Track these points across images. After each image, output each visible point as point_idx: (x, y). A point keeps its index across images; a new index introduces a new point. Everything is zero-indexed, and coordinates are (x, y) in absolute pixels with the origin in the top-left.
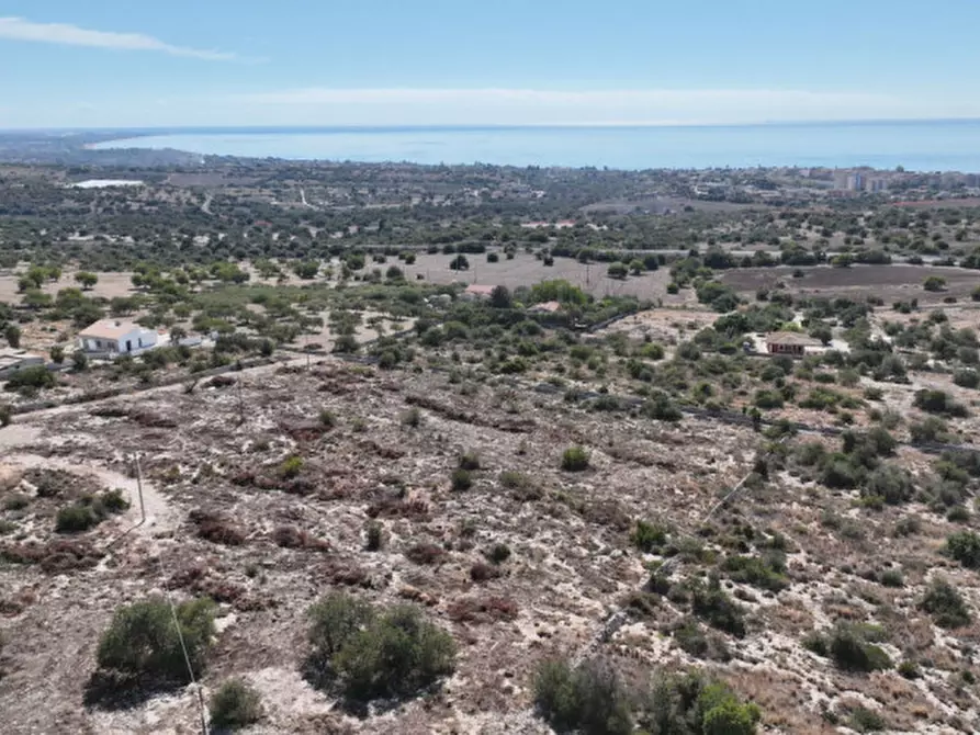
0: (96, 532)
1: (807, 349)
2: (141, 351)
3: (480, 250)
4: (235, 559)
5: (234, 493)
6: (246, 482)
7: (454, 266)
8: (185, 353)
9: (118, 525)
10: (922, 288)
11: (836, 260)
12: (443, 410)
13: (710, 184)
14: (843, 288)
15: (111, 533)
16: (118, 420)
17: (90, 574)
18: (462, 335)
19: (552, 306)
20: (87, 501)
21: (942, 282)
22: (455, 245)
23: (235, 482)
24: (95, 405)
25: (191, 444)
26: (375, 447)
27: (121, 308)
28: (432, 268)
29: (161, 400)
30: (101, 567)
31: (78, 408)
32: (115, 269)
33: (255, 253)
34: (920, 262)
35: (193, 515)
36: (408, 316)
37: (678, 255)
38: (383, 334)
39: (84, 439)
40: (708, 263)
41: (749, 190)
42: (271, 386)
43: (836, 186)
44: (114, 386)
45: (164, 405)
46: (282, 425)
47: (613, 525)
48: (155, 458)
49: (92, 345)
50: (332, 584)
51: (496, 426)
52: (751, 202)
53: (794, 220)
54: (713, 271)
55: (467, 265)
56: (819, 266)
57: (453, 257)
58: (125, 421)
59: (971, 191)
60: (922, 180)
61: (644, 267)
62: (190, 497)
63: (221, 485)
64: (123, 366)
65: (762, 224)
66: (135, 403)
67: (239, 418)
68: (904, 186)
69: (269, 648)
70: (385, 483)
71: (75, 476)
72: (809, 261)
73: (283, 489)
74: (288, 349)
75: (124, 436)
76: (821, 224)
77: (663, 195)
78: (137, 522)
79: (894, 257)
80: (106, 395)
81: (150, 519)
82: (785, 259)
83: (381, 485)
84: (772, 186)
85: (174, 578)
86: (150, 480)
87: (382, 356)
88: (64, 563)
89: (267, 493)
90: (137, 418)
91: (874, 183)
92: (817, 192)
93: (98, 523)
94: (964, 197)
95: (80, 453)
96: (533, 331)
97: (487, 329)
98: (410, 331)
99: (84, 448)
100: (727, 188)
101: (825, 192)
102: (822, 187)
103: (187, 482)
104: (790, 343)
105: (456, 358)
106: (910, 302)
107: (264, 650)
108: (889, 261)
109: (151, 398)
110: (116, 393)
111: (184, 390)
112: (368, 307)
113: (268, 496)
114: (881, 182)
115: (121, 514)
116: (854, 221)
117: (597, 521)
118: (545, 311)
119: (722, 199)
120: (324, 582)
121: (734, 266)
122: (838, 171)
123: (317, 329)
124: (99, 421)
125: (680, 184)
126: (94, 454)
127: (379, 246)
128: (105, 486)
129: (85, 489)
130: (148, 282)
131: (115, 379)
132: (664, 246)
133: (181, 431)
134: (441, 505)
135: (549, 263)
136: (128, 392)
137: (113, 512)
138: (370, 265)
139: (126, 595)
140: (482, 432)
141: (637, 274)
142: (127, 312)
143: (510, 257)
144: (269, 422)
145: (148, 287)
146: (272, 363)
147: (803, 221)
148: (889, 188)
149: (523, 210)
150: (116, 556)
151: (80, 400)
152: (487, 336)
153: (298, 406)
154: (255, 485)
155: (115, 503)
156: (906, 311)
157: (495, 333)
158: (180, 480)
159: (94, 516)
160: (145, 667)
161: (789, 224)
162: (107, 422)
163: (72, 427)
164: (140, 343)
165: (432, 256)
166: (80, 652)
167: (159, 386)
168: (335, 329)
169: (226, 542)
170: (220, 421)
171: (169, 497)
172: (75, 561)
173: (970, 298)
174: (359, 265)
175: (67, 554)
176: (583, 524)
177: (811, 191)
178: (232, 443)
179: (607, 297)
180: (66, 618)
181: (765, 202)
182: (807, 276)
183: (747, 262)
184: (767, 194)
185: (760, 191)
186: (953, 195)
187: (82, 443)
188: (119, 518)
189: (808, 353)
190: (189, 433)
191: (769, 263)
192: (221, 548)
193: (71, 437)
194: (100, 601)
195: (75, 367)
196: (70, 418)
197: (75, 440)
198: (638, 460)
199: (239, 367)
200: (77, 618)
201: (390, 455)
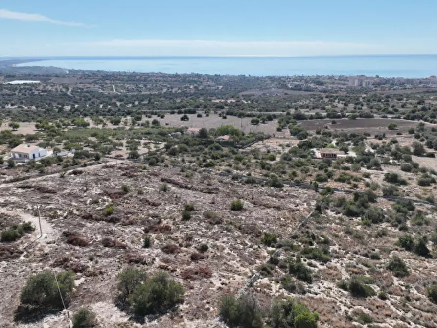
0: (19, 241)
1: (338, 155)
2: (40, 159)
3: (193, 112)
4: (84, 253)
5: (83, 223)
6: (89, 218)
7: (182, 119)
8: (60, 159)
9: (30, 238)
10: (387, 128)
11: (350, 116)
12: (178, 184)
13: (295, 83)
14: (353, 129)
15: (26, 242)
16: (29, 190)
17: (17, 261)
18: (186, 150)
19: (226, 137)
20: (15, 227)
21: (395, 126)
22: (183, 110)
23: (84, 218)
24: (18, 183)
25: (63, 201)
26: (147, 201)
27: (30, 139)
28: (172, 120)
29: (49, 181)
30: (22, 258)
31: (10, 185)
32: (27, 121)
33: (92, 114)
34: (386, 117)
35: (64, 233)
36: (162, 142)
37: (281, 114)
38: (151, 150)
39: (14, 199)
40: (294, 118)
41: (312, 85)
42: (100, 174)
43: (350, 84)
44: (27, 175)
45: (50, 183)
46: (105, 192)
47: (254, 235)
48: (47, 207)
49: (17, 156)
50: (128, 263)
51: (201, 191)
52: (314, 91)
53: (332, 99)
54: (297, 121)
55: (188, 119)
56: (343, 119)
57: (182, 115)
58: (32, 191)
59: (408, 86)
60: (387, 81)
61: (267, 120)
62: (63, 225)
63: (77, 219)
64: (31, 165)
65: (319, 101)
66: (37, 182)
67: (85, 189)
68: (379, 84)
69: (100, 293)
70: (152, 217)
71: (9, 216)
72: (339, 117)
73: (105, 220)
74: (107, 157)
75: (32, 197)
76: (343, 100)
77: (274, 88)
78: (38, 237)
79: (375, 115)
80: (24, 179)
81: (44, 235)
82: (328, 116)
83: (150, 218)
84: (322, 84)
85: (56, 262)
86: (44, 218)
87: (150, 160)
88: (5, 256)
89: (98, 223)
90: (38, 189)
91: (366, 82)
92: (342, 86)
93: (20, 237)
94: (405, 89)
95: (12, 205)
96: (218, 148)
97: (197, 148)
98: (163, 149)
99: (13, 203)
100: (303, 85)
101: (345, 86)
102: (344, 85)
103: (61, 218)
104: (331, 153)
105: (183, 161)
106: (382, 135)
107: (97, 294)
108: (373, 117)
109: (44, 180)
110: (28, 178)
111: (60, 176)
112: (144, 138)
113: (99, 224)
114: (369, 82)
115: (31, 233)
116: (358, 99)
117: (247, 233)
118: (223, 139)
119: (301, 89)
120: (124, 263)
121: (306, 119)
122: (351, 77)
123: (121, 148)
124: (20, 191)
125: (282, 83)
126: (19, 206)
127: (149, 111)
128: (23, 221)
129: (14, 222)
130: (43, 127)
131: (28, 171)
132: (275, 110)
133: (58, 195)
134: (177, 227)
135: (224, 118)
136: (33, 178)
137: (27, 232)
138: (145, 119)
139: (33, 270)
140: (195, 194)
141: (264, 123)
142: (33, 141)
143: (207, 115)
144: (99, 190)
145: (43, 129)
146: (100, 163)
147: (336, 99)
148: (373, 84)
149: (213, 94)
150: (29, 252)
151: (12, 181)
152: (197, 151)
153: (112, 183)
154: (93, 219)
155: (28, 228)
156: (380, 139)
157: (201, 149)
158: (58, 217)
159: (19, 234)
160: (43, 303)
161: (329, 101)
162: (24, 191)
163: (7, 194)
164: (39, 154)
165: (173, 115)
166: (12, 297)
167: (48, 174)
168: (129, 148)
169: (80, 245)
170: (76, 190)
171: (53, 225)
172: (10, 255)
173: (408, 133)
174: (139, 119)
175: (6, 252)
176: (240, 234)
177: (339, 86)
178: (82, 200)
179: (251, 133)
180: (6, 281)
181: (319, 91)
182: (338, 123)
183: (312, 117)
184: (320, 87)
185: (317, 86)
186: (400, 88)
187: (12, 201)
188: (30, 235)
189: (338, 157)
190: (62, 196)
191: (321, 118)
192: (77, 248)
193: (7, 198)
194: (21, 273)
195: (9, 166)
196: (7, 189)
197: (9, 200)
198: (264, 205)
199: (85, 166)
200: (11, 281)
201: (154, 205)
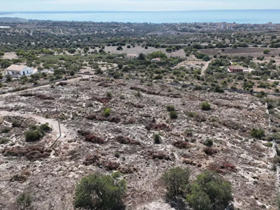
0: (43, 141)
1: (244, 70)
2: (30, 75)
3: (124, 45)
4: (106, 150)
5: (90, 123)
6: (93, 118)
7: (118, 49)
8: (44, 75)
9: (51, 137)
10: (262, 53)
11: (233, 46)
12: (145, 91)
13: (183, 27)
14: (239, 54)
15: (49, 141)
16: (31, 97)
17: (49, 160)
18: (134, 68)
19: (158, 59)
20: (34, 128)
21: (269, 51)
22: (115, 43)
23: (88, 118)
24: (20, 92)
25: (63, 105)
26: (133, 104)
27: (16, 62)
28: (111, 50)
29: (45, 89)
30: (52, 156)
31: (14, 94)
32: (8, 51)
33: (52, 47)
34: (257, 46)
35: (79, 132)
36: (113, 63)
37: (184, 45)
38: (108, 68)
39: (22, 104)
40: (194, 48)
41: (194, 28)
42: (80, 85)
43: (218, 27)
44: (23, 86)
45: (46, 92)
46: (94, 97)
47: (240, 130)
48: (52, 110)
49: (11, 73)
50: (152, 159)
51: (168, 96)
52: (195, 32)
53: (212, 36)
54: (197, 50)
55: (122, 49)
56: (227, 48)
57: (117, 47)
58: (34, 98)
59: (256, 28)
60: (242, 26)
61: (176, 49)
62: (74, 125)
63: (83, 120)
64: (24, 80)
65: (203, 37)
66: (35, 91)
67: (76, 95)
68: (237, 27)
69: (146, 191)
70: (145, 117)
71: (25, 118)
72: (225, 47)
73: (108, 120)
74: (78, 73)
75: (36, 103)
76: (220, 37)
77: (169, 30)
78: (58, 136)
79: (249, 45)
80: (23, 89)
81: (63, 135)
82: (217, 46)
83: (144, 118)
84: (200, 28)
85: (87, 160)
86: (55, 119)
87: (114, 75)
88: (36, 155)
89: (103, 122)
90: (39, 96)
91: (229, 26)
92: (213, 29)
93: (42, 137)
94: (255, 30)
95: (23, 110)
96: (156, 67)
97: (141, 66)
98: (116, 67)
99: (23, 108)
100: (187, 28)
101: (215, 29)
102: (214, 28)
103: (70, 119)
104: (239, 69)
105: (137, 75)
106: (262, 57)
107: (145, 193)
108: (248, 46)
109: (39, 90)
110: (27, 88)
111: (50, 87)
112: (98, 61)
113: (103, 123)
114: (231, 26)
115: (50, 133)
116: (230, 36)
117: (233, 128)
118: (157, 61)
119: (187, 31)
120: (149, 158)
121: (202, 48)
122: (218, 23)
123: (85, 67)
124: (24, 98)
125: (174, 27)
126: (29, 110)
127: (92, 44)
128: (38, 122)
129: (31, 123)
130: (22, 54)
131: (23, 84)
132: (178, 43)
133: (57, 101)
134: (172, 125)
135: (146, 48)
136: (30, 88)
137: (47, 132)
138: (91, 50)
139: (70, 169)
140: (165, 98)
141: (174, 51)
142: (18, 63)
143: (134, 47)
144: (87, 97)
145: (22, 56)
146: (76, 78)
147: (215, 36)
148: (233, 28)
149: (130, 35)
150: (56, 151)
151: (14, 91)
152: (142, 68)
153: (94, 91)
154: (97, 119)
155: (46, 129)
156: (261, 60)
157: (145, 68)
158: (67, 119)
159: (41, 134)
160: (96, 205)
161: (211, 37)
162: (28, 98)
163: (14, 100)
164: (28, 72)
165: (109, 47)
166: (62, 199)
167: (41, 86)
168: (93, 67)
169: (98, 143)
170: (69, 96)
171: (66, 125)
172: (41, 154)
173: (279, 56)
174: (88, 49)
175: (36, 151)
176: (229, 130)
177: (212, 29)
178: (78, 104)
179: (171, 57)
180: (48, 182)
181: (199, 32)
182: (226, 51)
183: (206, 47)
184: (200, 30)
185: (197, 29)
186: (251, 30)
187: (21, 106)
188: (50, 134)
189: (244, 72)
190: (60, 101)
191: (212, 47)
192: (98, 145)
193: (16, 104)
194: (59, 172)
195: (7, 80)
196: (13, 97)
197: (18, 105)
198: (226, 106)
199: (66, 79)
200: (53, 182)
201: (139, 107)
